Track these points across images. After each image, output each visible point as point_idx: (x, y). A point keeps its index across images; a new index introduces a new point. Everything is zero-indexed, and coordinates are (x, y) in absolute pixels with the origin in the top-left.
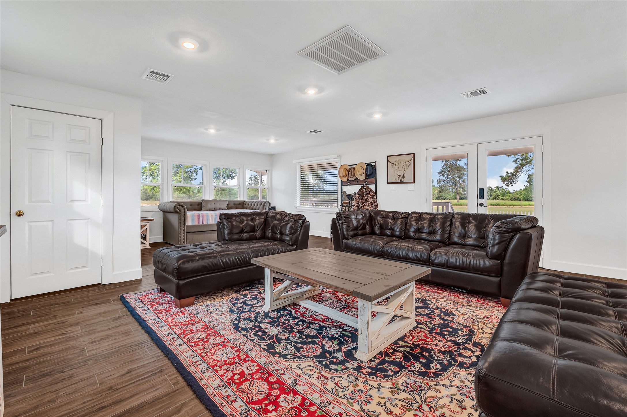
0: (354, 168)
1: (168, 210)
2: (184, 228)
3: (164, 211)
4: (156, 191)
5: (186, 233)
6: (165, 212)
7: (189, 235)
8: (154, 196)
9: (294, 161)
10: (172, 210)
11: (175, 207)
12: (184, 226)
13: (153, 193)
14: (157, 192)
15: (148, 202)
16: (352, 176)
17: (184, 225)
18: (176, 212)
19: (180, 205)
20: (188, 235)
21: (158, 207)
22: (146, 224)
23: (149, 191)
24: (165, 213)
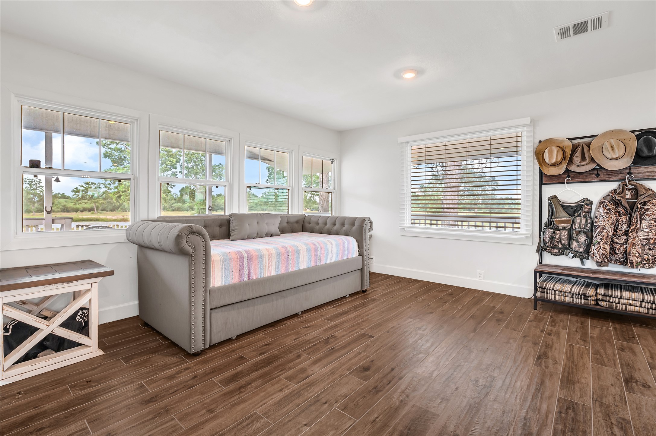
0: (588, 145)
1: (156, 245)
2: (205, 296)
3: (143, 244)
4: (123, 199)
5: (211, 309)
6: (142, 247)
7: (215, 314)
8: (121, 206)
9: (401, 140)
10: (169, 243)
11: (179, 237)
12: (205, 291)
13: (119, 202)
14: (124, 201)
15: (114, 213)
16: (584, 163)
17: (205, 287)
18: (182, 252)
19: (192, 232)
20: (213, 315)
21: (124, 234)
22: (89, 287)
23: (114, 200)
24: (144, 249)
